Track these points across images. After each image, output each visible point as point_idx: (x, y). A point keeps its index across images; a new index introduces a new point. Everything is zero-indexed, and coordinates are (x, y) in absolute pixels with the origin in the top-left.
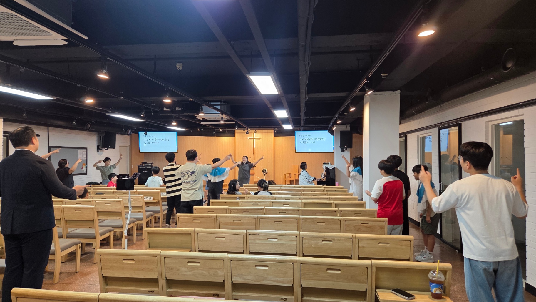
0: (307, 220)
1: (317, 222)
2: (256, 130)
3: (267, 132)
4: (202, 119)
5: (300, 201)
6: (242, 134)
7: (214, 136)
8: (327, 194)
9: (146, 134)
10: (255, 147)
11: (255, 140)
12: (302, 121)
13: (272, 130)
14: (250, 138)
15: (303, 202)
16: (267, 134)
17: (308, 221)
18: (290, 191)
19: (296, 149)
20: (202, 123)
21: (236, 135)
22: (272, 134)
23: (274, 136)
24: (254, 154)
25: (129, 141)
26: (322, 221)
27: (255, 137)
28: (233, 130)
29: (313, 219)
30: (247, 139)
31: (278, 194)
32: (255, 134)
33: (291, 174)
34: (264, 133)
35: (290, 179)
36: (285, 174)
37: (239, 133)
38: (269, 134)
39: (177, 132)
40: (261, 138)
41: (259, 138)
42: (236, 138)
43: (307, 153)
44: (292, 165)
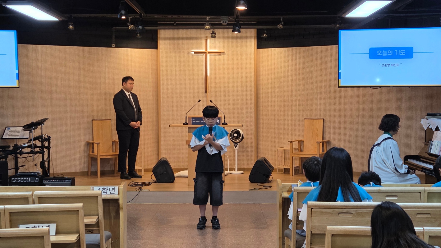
2: (216, 31)
3: (238, 35)
6: (176, 41)
7: (111, 47)
10: (208, 74)
11: (208, 55)
14: (196, 53)
16: (238, 41)
19: (339, 77)
21: (161, 44)
22: (253, 43)
23: (257, 47)
24: (206, 92)
27: (209, 50)
30: (189, 53)
32: (210, 41)
33: (304, 141)
34: (231, 40)
35: (302, 153)
36: (290, 142)
37: (168, 39)
38: (246, 40)
39: (16, 31)
40: (223, 52)
41: (220, 53)
42: (161, 51)
43: (370, 88)
44: (305, 119)
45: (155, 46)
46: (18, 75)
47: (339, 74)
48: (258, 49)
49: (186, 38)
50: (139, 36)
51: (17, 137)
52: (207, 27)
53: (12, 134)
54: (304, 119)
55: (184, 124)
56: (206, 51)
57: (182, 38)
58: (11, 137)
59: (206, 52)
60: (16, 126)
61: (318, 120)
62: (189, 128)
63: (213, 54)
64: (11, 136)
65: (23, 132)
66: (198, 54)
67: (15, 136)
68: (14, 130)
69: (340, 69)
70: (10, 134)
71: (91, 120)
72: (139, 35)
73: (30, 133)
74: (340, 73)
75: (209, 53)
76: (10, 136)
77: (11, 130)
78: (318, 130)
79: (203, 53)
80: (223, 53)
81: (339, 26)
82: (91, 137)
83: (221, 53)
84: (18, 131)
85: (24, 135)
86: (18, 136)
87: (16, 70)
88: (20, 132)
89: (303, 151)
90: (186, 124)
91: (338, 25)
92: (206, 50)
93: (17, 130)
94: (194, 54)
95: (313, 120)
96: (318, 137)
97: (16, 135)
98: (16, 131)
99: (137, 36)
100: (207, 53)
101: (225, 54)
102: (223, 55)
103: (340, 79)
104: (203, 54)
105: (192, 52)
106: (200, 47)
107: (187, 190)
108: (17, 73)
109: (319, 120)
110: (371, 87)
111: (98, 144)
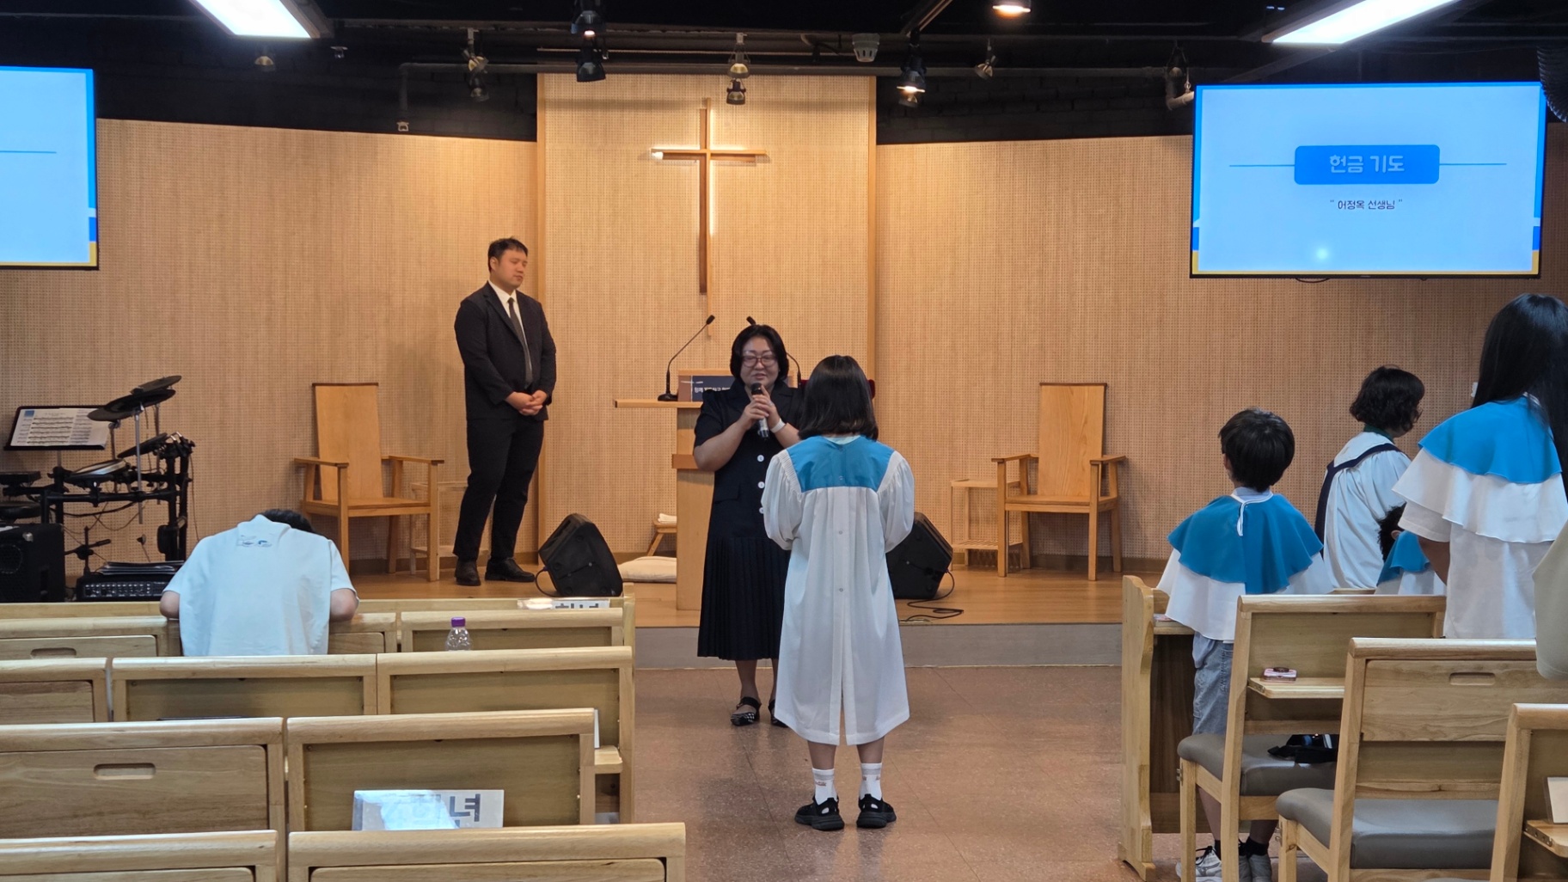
3: (815, 97)
6: (599, 114)
7: (396, 130)
10: (712, 229)
11: (712, 166)
13: (866, 87)
14: (668, 155)
16: (814, 117)
19: (1193, 243)
21: (548, 121)
22: (863, 124)
23: (879, 142)
24: (703, 289)
27: (714, 147)
30: (644, 157)
32: (721, 114)
33: (1037, 458)
34: (788, 114)
35: (1032, 498)
36: (999, 463)
37: (572, 105)
38: (839, 115)
39: (90, 71)
40: (764, 155)
41: (750, 157)
42: (547, 148)
43: (1295, 280)
44: (1042, 384)
45: (526, 130)
46: (96, 224)
47: (1193, 233)
48: (881, 146)
49: (635, 105)
50: (479, 95)
51: (62, 442)
52: (736, 69)
53: (42, 433)
54: (1036, 384)
55: (661, 398)
56: (703, 151)
57: (622, 105)
58: (40, 442)
59: (705, 155)
60: (52, 404)
61: (1086, 387)
62: (680, 410)
63: (727, 161)
64: (41, 438)
65: (82, 426)
66: (676, 161)
67: (57, 439)
68: (50, 417)
69: (1198, 218)
70: (37, 430)
71: (311, 385)
72: (478, 90)
73: (112, 428)
74: (1198, 229)
75: (714, 155)
76: (35, 437)
77: (40, 419)
78: (1086, 422)
79: (695, 157)
80: (760, 158)
81: (1178, 72)
82: (309, 445)
83: (756, 157)
84: (63, 421)
85: (87, 434)
86: (64, 439)
87: (90, 206)
88: (72, 425)
89: (1035, 493)
90: (667, 397)
91: (1176, 69)
92: (706, 148)
93: (59, 416)
94: (664, 158)
95: (1068, 387)
96: (1086, 443)
97: (59, 435)
98: (58, 423)
99: (472, 95)
100: (708, 156)
101: (769, 161)
102: (760, 166)
103: (1197, 249)
104: (693, 161)
105: (654, 151)
106: (681, 138)
107: (672, 622)
108: (91, 219)
109: (1092, 388)
110: (1297, 277)
111: (341, 467)
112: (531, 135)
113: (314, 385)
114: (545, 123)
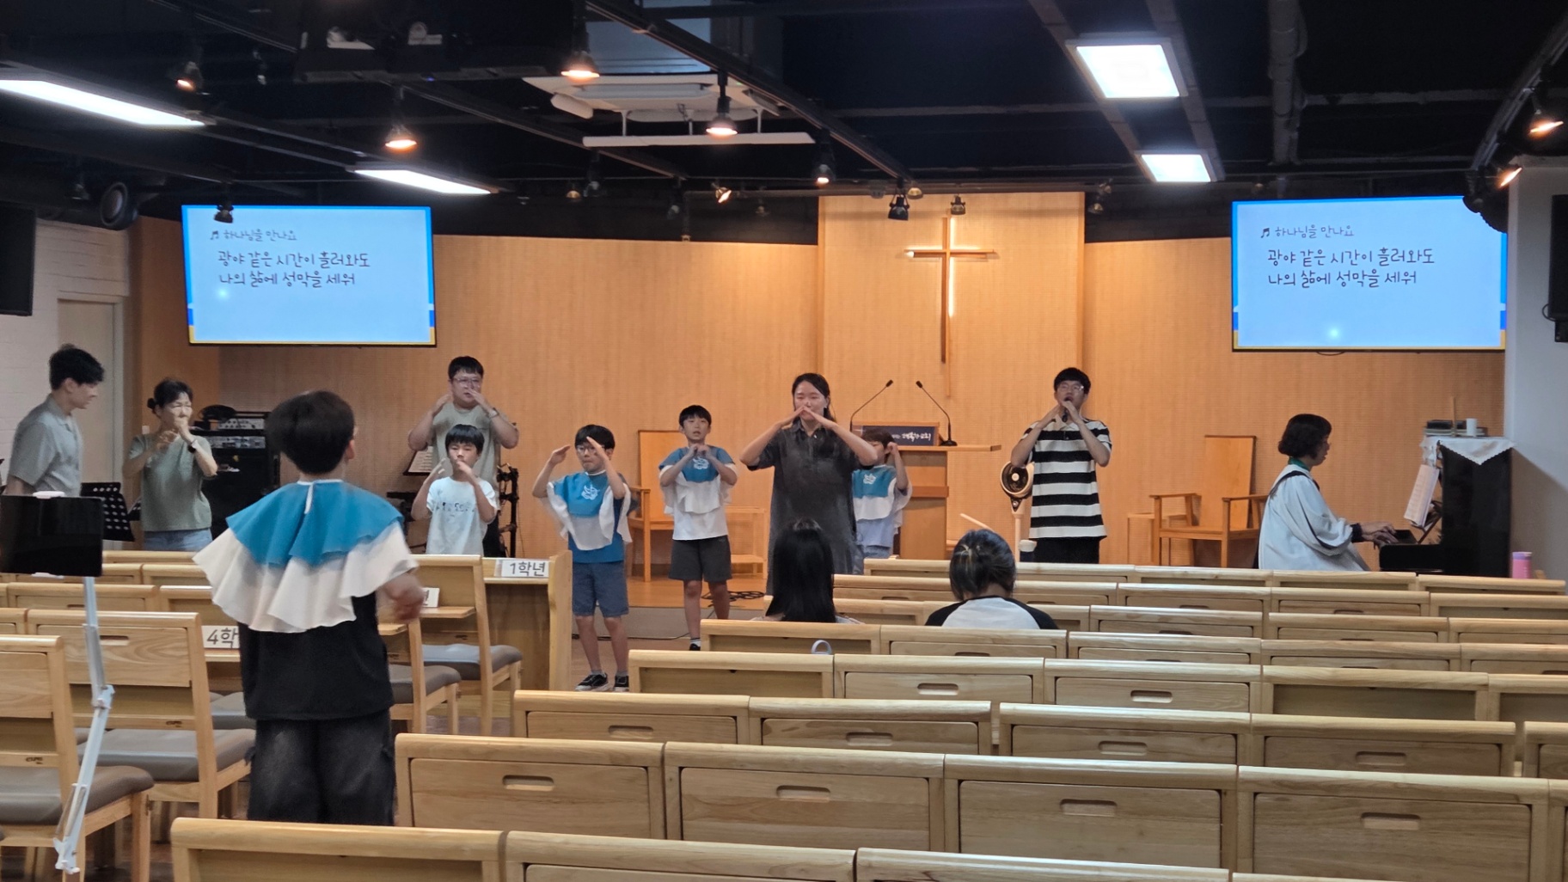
0: (1293, 798)
1: (1366, 815)
2: (964, 198)
3: (1035, 206)
4: (586, 114)
5: (1251, 670)
6: (866, 223)
7: (679, 239)
8: (1447, 628)
9: (224, 218)
10: (951, 311)
11: (952, 261)
12: (1279, 123)
13: (1073, 200)
14: (918, 254)
15: (1269, 679)
16: (1035, 222)
17: (1297, 800)
18: (1182, 607)
19: (1234, 325)
20: (590, 142)
21: (829, 230)
22: (1075, 227)
23: (1087, 240)
24: (943, 359)
25: (119, 268)
26: (1396, 807)
27: (953, 247)
28: (803, 199)
29: (1331, 788)
30: (901, 255)
31: (1100, 623)
32: (953, 222)
33: (1202, 496)
34: (1013, 220)
35: (1194, 529)
36: (1154, 499)
37: (846, 216)
38: (1055, 220)
39: (427, 209)
40: (993, 253)
41: (983, 255)
42: (826, 249)
43: (1316, 353)
44: (1207, 436)
45: (810, 237)
46: (434, 315)
47: (1234, 317)
48: (1089, 244)
50: (762, 211)
54: (1204, 435)
56: (945, 251)
59: (945, 253)
61: (1240, 439)
63: (964, 258)
66: (925, 259)
69: (1237, 304)
71: (637, 431)
72: (761, 208)
74: (1237, 313)
75: (953, 254)
78: (1239, 468)
79: (939, 255)
80: (992, 255)
83: (988, 255)
87: (430, 302)
89: (1199, 525)
92: (946, 248)
94: (914, 257)
95: (1226, 439)
99: (757, 212)
100: (948, 254)
101: (998, 257)
102: (991, 261)
103: (1237, 329)
104: (938, 258)
105: (908, 251)
106: (929, 241)
109: (1243, 439)
110: (1318, 351)
111: (648, 494)
112: (813, 240)
113: (639, 432)
114: (824, 231)
